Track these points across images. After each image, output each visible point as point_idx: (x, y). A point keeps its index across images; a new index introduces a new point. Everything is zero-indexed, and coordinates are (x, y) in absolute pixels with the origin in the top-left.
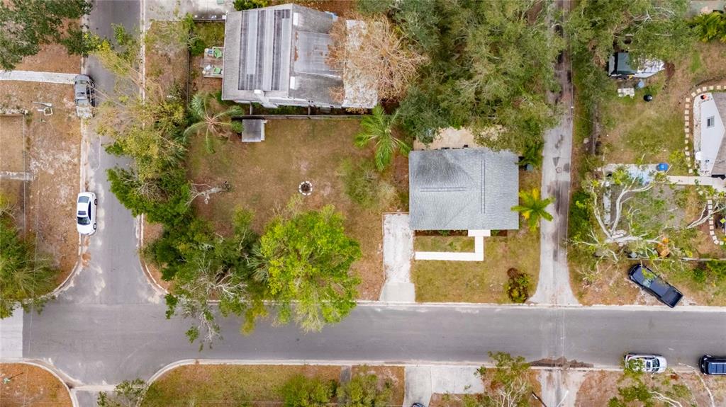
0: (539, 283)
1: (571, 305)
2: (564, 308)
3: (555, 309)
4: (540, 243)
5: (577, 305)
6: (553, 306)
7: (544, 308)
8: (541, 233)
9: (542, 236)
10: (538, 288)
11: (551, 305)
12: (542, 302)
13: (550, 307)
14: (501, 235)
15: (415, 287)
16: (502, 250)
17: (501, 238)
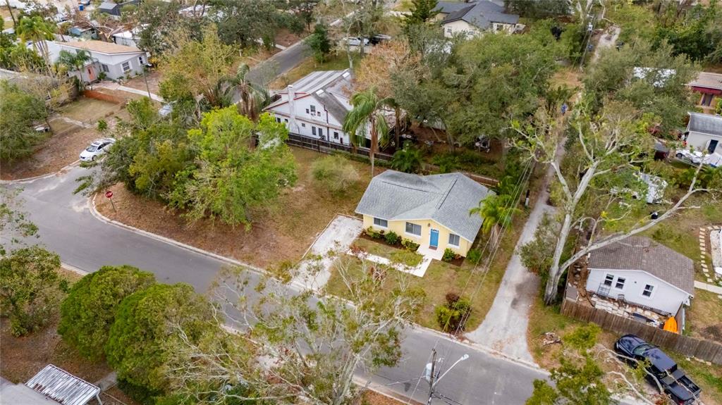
0: (484, 322)
1: (521, 360)
2: (510, 361)
3: (497, 357)
4: (499, 287)
5: (531, 363)
6: (495, 353)
7: (482, 351)
8: (503, 279)
9: (503, 282)
10: (481, 327)
11: (492, 350)
12: (480, 343)
13: (490, 353)
14: (453, 264)
15: (331, 277)
16: (448, 276)
17: (452, 265)
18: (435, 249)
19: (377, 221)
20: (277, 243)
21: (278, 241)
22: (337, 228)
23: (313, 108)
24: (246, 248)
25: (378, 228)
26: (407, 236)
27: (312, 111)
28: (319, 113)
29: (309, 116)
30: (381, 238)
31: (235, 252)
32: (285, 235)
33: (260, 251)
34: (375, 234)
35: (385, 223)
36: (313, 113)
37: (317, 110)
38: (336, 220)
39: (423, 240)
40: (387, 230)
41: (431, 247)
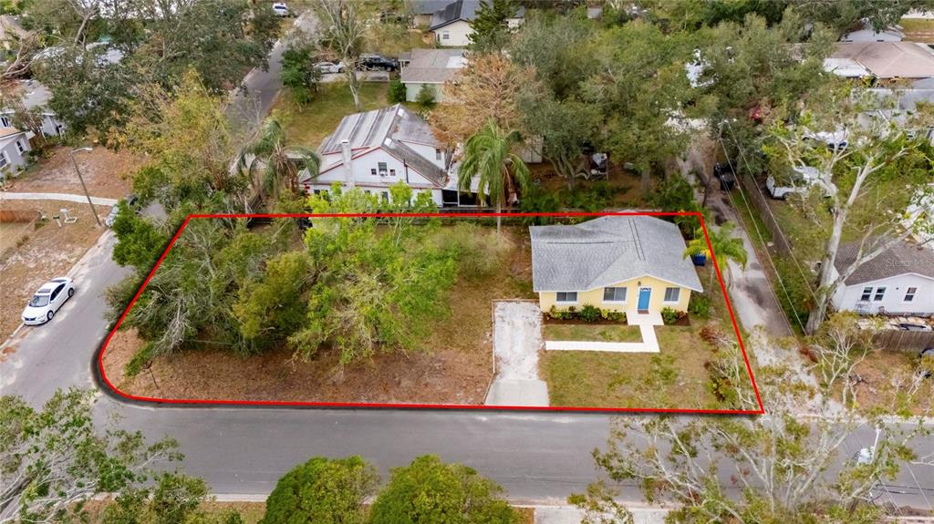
14: (681, 325)
15: (549, 386)
16: (686, 341)
17: (681, 327)
18: (647, 312)
19: (562, 296)
20: (444, 362)
21: (443, 359)
22: (507, 319)
23: (383, 167)
24: (405, 383)
25: (563, 306)
26: (607, 307)
27: (380, 170)
28: (392, 171)
29: (377, 179)
30: (573, 317)
31: (393, 392)
32: (446, 349)
33: (428, 380)
34: (563, 313)
35: (574, 296)
36: (384, 173)
37: (389, 168)
38: (496, 309)
39: (628, 306)
40: (579, 305)
41: (640, 312)
